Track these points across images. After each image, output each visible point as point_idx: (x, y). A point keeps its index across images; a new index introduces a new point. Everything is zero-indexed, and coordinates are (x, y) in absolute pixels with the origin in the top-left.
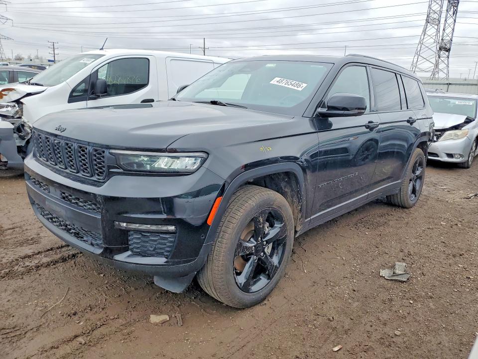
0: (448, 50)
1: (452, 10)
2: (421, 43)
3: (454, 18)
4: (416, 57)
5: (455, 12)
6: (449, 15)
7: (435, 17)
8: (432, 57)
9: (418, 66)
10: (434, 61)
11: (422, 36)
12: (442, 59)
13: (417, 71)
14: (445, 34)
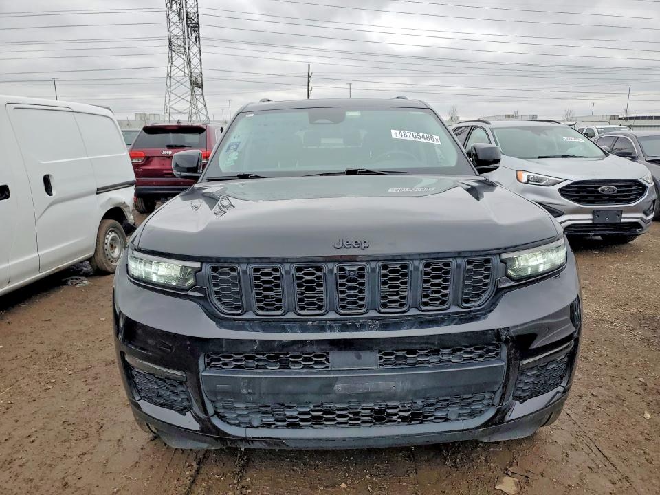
0: (201, 86)
1: (193, 35)
2: (169, 76)
3: (198, 45)
4: (168, 95)
5: (198, 38)
6: (191, 43)
7: (179, 44)
8: (187, 95)
9: (172, 107)
10: (189, 98)
11: (169, 68)
12: (197, 97)
13: (173, 113)
14: (192, 66)
